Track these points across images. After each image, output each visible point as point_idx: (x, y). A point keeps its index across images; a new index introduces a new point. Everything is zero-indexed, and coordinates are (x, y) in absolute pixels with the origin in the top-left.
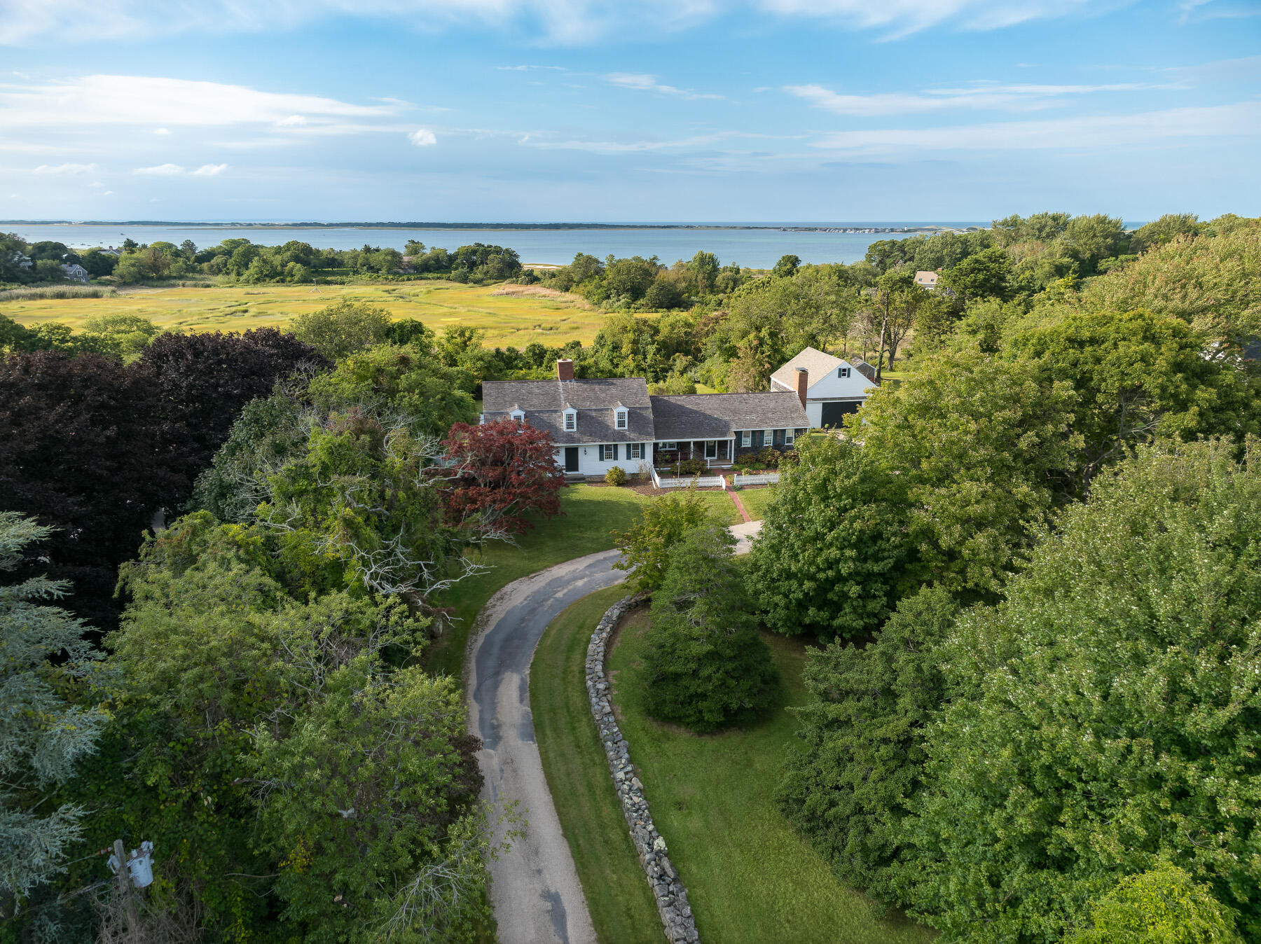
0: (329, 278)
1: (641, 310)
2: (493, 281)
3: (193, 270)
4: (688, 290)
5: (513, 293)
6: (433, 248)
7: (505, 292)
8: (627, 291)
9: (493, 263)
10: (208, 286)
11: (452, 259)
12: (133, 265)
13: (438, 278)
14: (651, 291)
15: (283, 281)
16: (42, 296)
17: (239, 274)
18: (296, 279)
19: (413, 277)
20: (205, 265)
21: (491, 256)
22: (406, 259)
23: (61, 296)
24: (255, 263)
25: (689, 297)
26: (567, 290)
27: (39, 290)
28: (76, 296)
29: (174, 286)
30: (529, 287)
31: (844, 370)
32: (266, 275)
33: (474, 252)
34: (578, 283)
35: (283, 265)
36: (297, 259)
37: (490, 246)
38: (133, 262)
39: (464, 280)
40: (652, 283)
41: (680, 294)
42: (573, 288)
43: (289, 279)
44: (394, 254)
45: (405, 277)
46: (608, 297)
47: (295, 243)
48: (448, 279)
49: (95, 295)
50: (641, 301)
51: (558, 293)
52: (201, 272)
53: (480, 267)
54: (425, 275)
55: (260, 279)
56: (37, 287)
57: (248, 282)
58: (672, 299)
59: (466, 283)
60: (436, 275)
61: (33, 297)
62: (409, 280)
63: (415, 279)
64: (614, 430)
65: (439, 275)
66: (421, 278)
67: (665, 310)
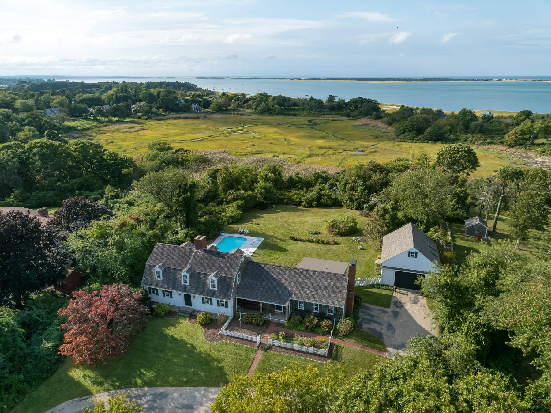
0: (290, 113)
1: (419, 141)
2: (363, 116)
3: (241, 107)
4: (450, 131)
5: (365, 125)
6: (339, 99)
7: (360, 124)
8: (415, 130)
9: (364, 107)
10: (242, 115)
11: (347, 104)
12: (217, 105)
13: (337, 114)
14: (427, 131)
15: (271, 113)
16: (180, 118)
17: (256, 109)
18: (276, 112)
19: (325, 113)
20: (246, 105)
21: (365, 104)
22: (325, 104)
23: (186, 118)
24: (262, 105)
25: (449, 135)
26: (391, 125)
27: (179, 115)
28: (191, 118)
29: (230, 114)
30: (376, 122)
31: (413, 253)
32: (265, 111)
33: (357, 101)
34: (398, 121)
35: (273, 106)
36: (279, 103)
37: (366, 99)
38: (217, 103)
39: (348, 115)
41: (443, 134)
42: (394, 125)
43: (274, 112)
44: (320, 102)
45: (322, 113)
46: (404, 133)
47: (280, 96)
48: (342, 115)
49: (198, 118)
50: (421, 136)
51: (386, 126)
52: (244, 107)
53: (359, 109)
54: (332, 112)
55: (262, 112)
56: (180, 114)
57: (258, 113)
58: (439, 136)
59: (348, 117)
60: (336, 112)
61: (176, 118)
62: (324, 114)
63: (326, 114)
64: (209, 289)
65: (338, 113)
66: (329, 114)
67: (433, 142)
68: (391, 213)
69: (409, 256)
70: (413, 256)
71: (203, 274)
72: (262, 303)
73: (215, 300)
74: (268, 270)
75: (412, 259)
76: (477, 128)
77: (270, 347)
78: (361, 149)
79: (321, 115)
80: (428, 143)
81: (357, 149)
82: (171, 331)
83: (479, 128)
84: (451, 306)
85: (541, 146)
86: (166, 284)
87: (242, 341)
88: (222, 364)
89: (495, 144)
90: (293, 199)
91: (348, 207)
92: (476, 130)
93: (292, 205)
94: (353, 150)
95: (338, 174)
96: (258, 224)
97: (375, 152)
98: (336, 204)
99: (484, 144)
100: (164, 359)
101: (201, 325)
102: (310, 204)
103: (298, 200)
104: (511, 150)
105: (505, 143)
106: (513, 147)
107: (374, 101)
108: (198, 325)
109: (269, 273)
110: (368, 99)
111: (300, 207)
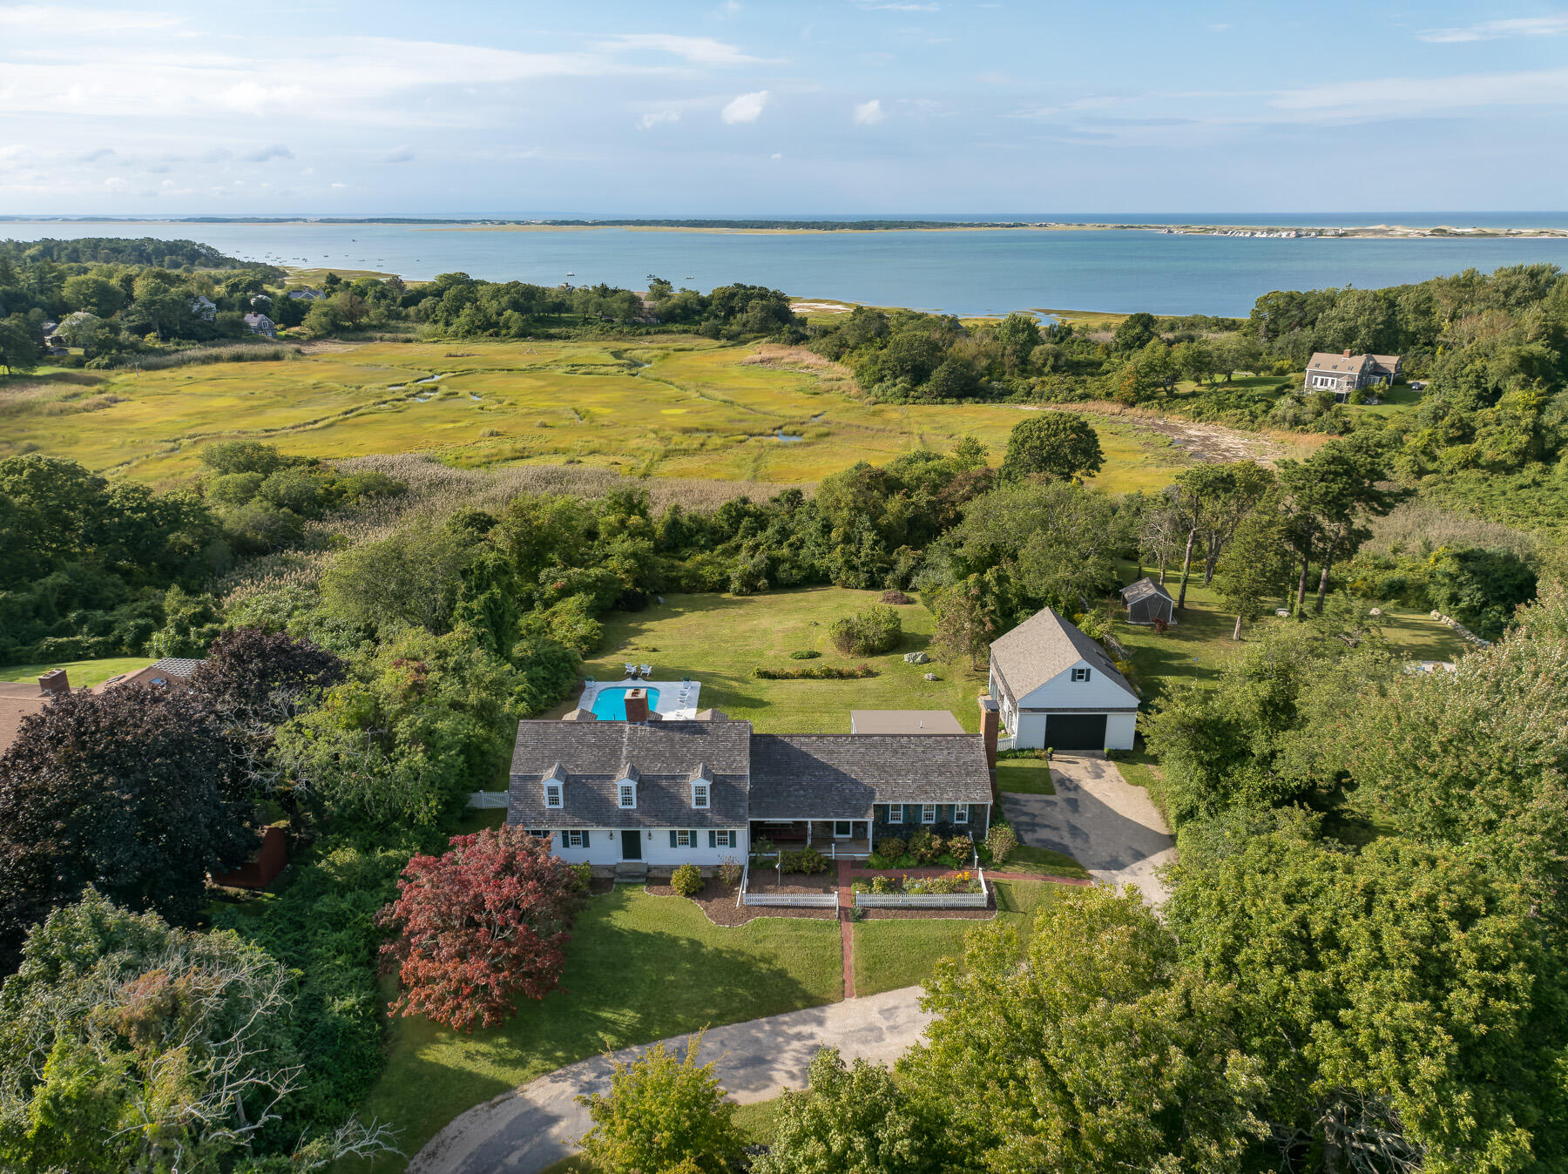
0: (552, 331)
1: (922, 400)
2: (752, 335)
3: (398, 317)
4: (989, 370)
5: (770, 360)
6: (683, 290)
7: (758, 357)
8: (908, 371)
9: (754, 311)
10: (409, 341)
11: (704, 303)
12: (325, 314)
13: (685, 332)
14: (939, 374)
15: (497, 334)
16: (217, 359)
17: (448, 324)
18: (512, 332)
19: (652, 330)
20: (412, 310)
21: (753, 302)
22: (647, 304)
23: (238, 358)
24: (467, 311)
25: (989, 382)
26: (837, 358)
27: (214, 351)
28: (255, 358)
29: (371, 340)
30: (794, 350)
31: (1081, 671)
32: (479, 327)
33: (732, 296)
34: (855, 348)
35: (500, 314)
36: (516, 306)
37: (754, 288)
38: (325, 309)
39: (716, 335)
40: (942, 360)
41: (975, 380)
42: (845, 357)
43: (504, 332)
44: (633, 300)
45: (643, 330)
46: (881, 380)
47: (517, 284)
48: (697, 333)
49: (276, 357)
50: (924, 388)
51: (825, 361)
52: (406, 318)
53: (739, 315)
54: (671, 327)
55: (470, 333)
56: (214, 346)
57: (456, 334)
58: (966, 384)
59: (718, 339)
60: (681, 327)
61: (207, 360)
62: (648, 333)
63: (656, 333)
64: (691, 809)
65: (686, 327)
66: (664, 332)
67: (954, 400)
68: (996, 589)
69: (1073, 679)
70: (1081, 677)
71: (667, 777)
72: (813, 823)
73: (703, 835)
74: (804, 749)
75: (1081, 683)
76: (1046, 360)
77: (865, 913)
78: (790, 429)
79: (641, 334)
80: (943, 403)
81: (780, 428)
82: (621, 920)
83: (1051, 361)
84: (1209, 764)
85: (1191, 400)
86: (574, 815)
87: (797, 911)
88: (778, 965)
89: (1095, 399)
90: (702, 576)
91: (845, 586)
92: (1044, 365)
93: (702, 591)
94: (770, 431)
95: (776, 500)
96: (655, 650)
97: (828, 434)
98: (816, 579)
99: (1071, 401)
100: (642, 980)
101: (688, 895)
102: (750, 586)
103: (716, 578)
104: (1130, 411)
105: (1115, 396)
106: (1132, 405)
107: (775, 293)
108: (680, 898)
109: (806, 755)
110: (761, 288)
111: (725, 596)
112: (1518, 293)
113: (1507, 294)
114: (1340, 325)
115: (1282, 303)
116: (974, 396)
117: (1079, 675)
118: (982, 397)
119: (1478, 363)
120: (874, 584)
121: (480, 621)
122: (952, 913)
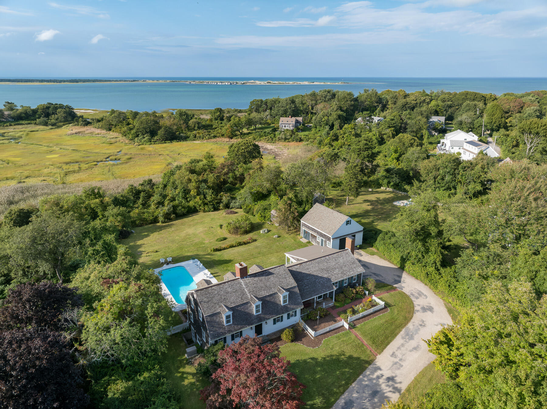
1: (157, 142)
4: (177, 130)
5: (79, 132)
6: (22, 106)
7: (73, 132)
8: (148, 132)
9: (61, 114)
11: (35, 112)
13: (29, 124)
14: (161, 132)
19: (13, 124)
21: (59, 110)
22: (6, 113)
25: (179, 134)
26: (110, 130)
30: (87, 128)
31: (349, 221)
33: (48, 108)
34: (116, 125)
37: (57, 104)
39: (46, 124)
40: (160, 128)
41: (175, 133)
42: (113, 129)
45: (8, 124)
46: (137, 136)
48: (35, 124)
50: (156, 138)
51: (104, 131)
53: (53, 116)
54: (21, 122)
58: (172, 136)
59: (47, 126)
60: (27, 122)
62: (11, 125)
63: (14, 125)
64: (282, 306)
65: (29, 122)
66: (18, 124)
67: (169, 141)
71: (269, 296)
72: (316, 297)
73: (285, 316)
75: (349, 225)
76: (195, 125)
77: (354, 324)
78: (113, 157)
79: (7, 126)
80: (165, 143)
81: (108, 158)
83: (197, 126)
85: (250, 135)
86: (238, 325)
87: (333, 332)
88: (348, 355)
89: (218, 137)
90: (145, 218)
91: (204, 211)
92: (195, 127)
94: (104, 160)
95: (142, 185)
97: (130, 158)
98: (192, 211)
99: (211, 138)
101: (292, 341)
102: (168, 218)
103: (151, 218)
104: (231, 140)
105: (225, 136)
106: (232, 138)
107: (67, 106)
108: (289, 344)
110: (59, 105)
111: (158, 224)
112: (328, 97)
113: (325, 98)
114: (283, 109)
115: (259, 103)
116: (176, 139)
117: (348, 223)
118: (179, 140)
119: (326, 118)
120: (216, 209)
121: (103, 254)
122: (377, 313)
